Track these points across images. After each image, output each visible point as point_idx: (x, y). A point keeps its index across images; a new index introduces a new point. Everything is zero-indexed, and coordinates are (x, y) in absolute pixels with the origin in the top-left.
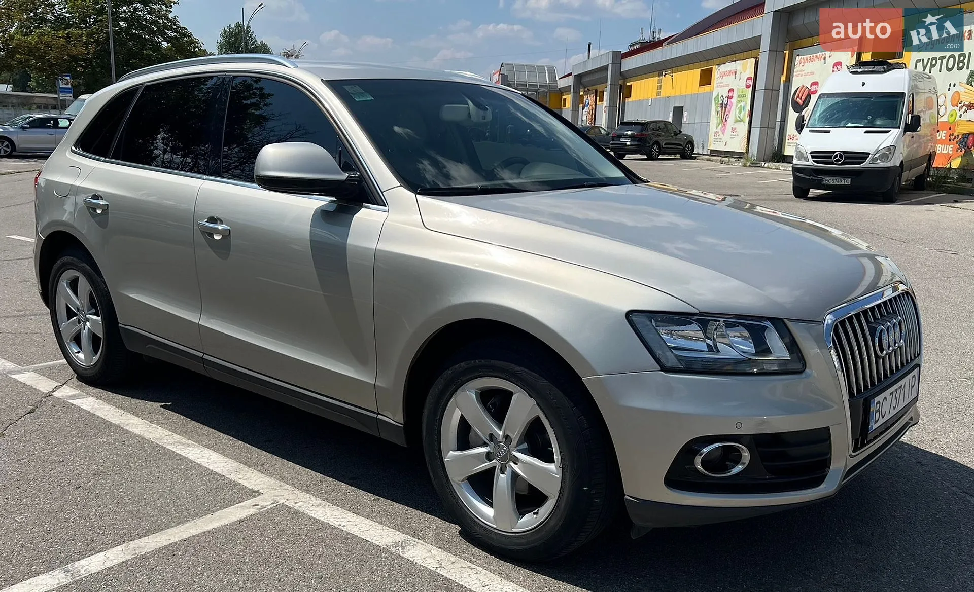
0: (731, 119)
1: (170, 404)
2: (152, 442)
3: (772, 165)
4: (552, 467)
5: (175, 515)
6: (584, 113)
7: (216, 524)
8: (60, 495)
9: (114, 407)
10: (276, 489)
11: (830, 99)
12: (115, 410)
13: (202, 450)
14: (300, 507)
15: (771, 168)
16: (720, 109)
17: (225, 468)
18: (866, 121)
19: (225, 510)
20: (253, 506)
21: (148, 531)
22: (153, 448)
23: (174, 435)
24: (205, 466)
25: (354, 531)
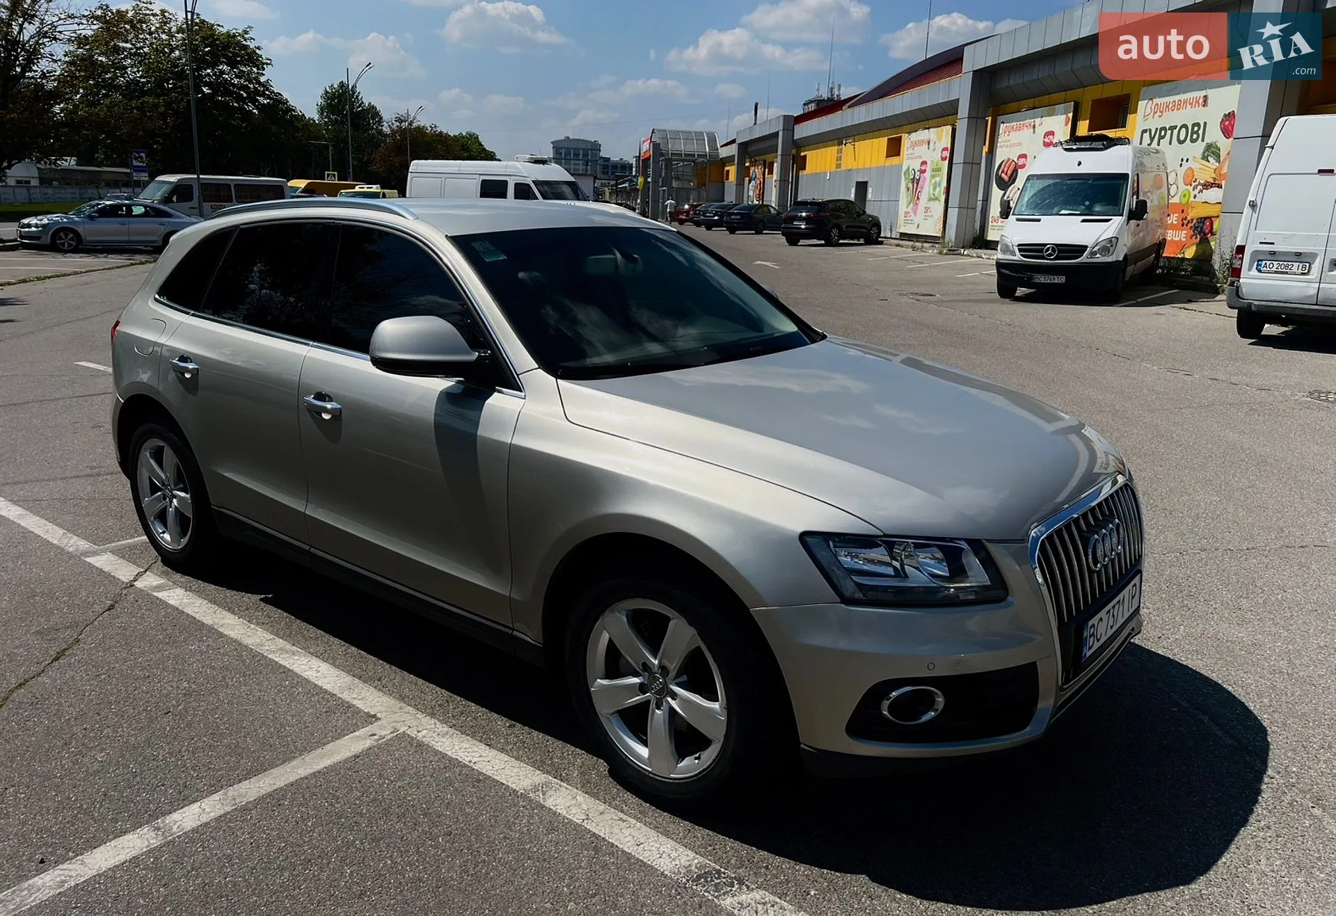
0: (924, 197)
1: (270, 596)
2: (251, 649)
3: (974, 252)
4: (716, 706)
5: (279, 751)
6: (750, 187)
7: (327, 762)
8: (146, 723)
9: (206, 602)
10: (396, 713)
11: (1040, 181)
12: (207, 605)
13: (310, 659)
14: (424, 737)
15: (972, 257)
16: (910, 185)
17: (336, 684)
18: (1083, 207)
19: (338, 742)
20: (370, 736)
21: (248, 773)
22: (253, 657)
23: (277, 639)
24: (313, 681)
25: (487, 770)
